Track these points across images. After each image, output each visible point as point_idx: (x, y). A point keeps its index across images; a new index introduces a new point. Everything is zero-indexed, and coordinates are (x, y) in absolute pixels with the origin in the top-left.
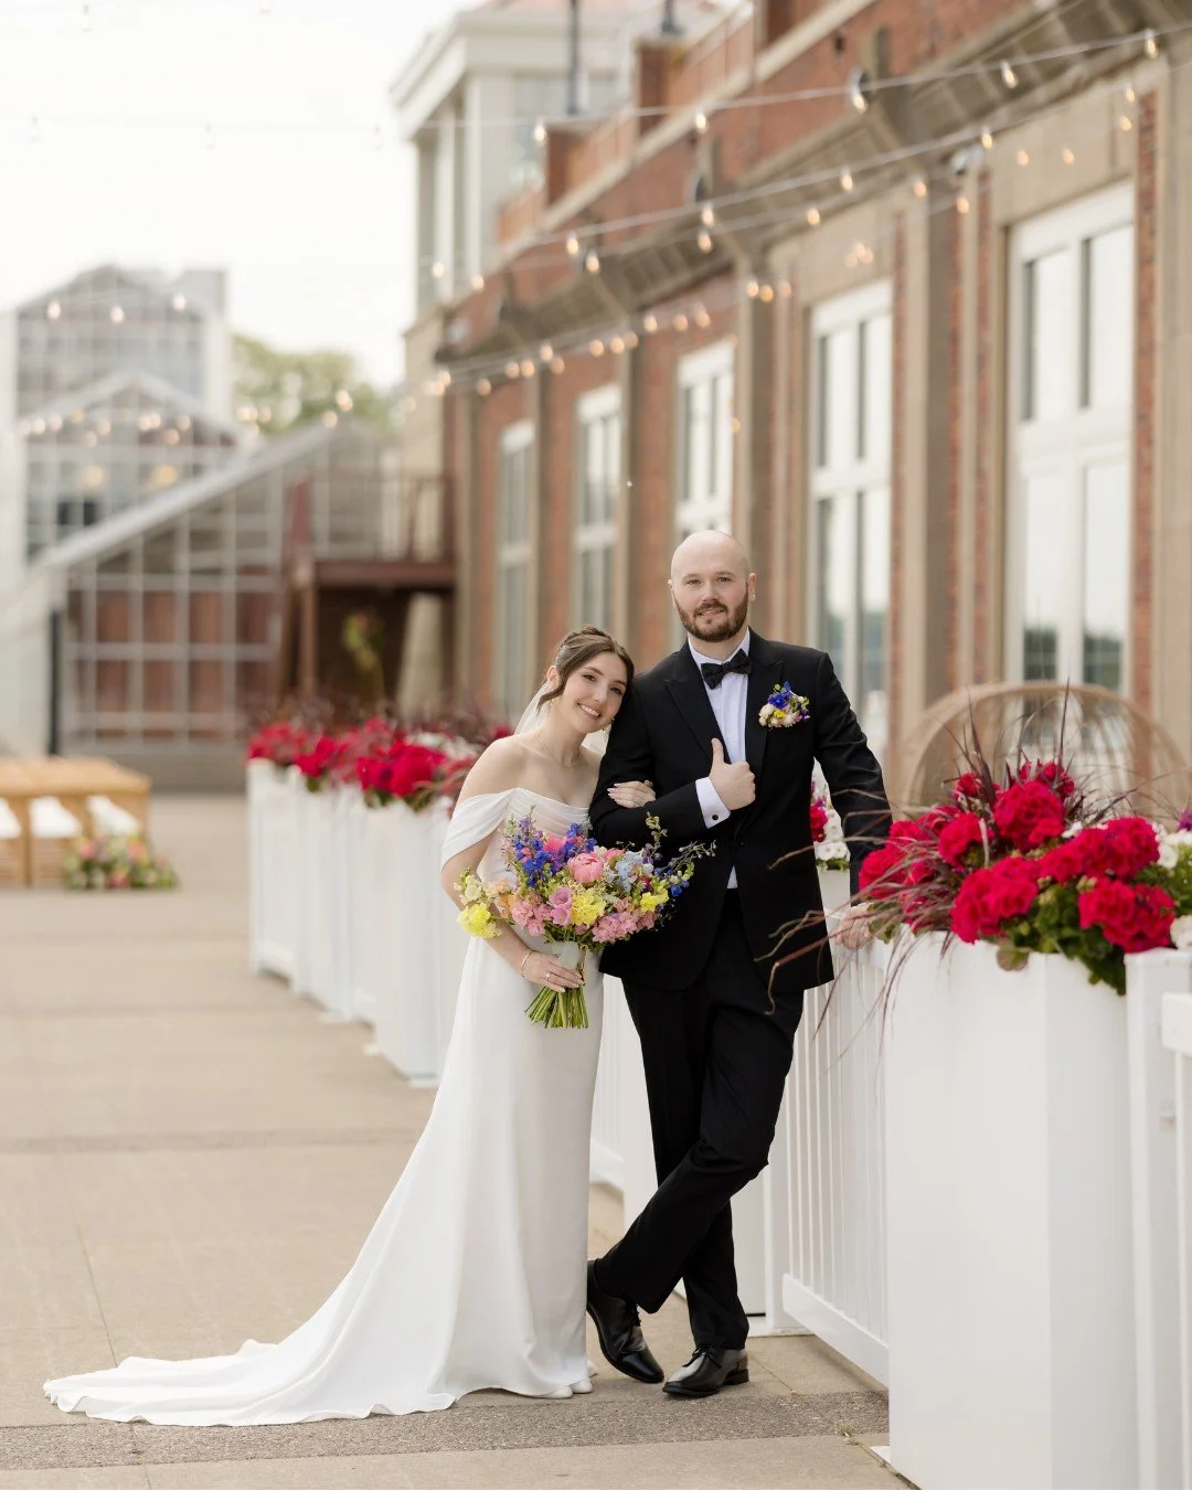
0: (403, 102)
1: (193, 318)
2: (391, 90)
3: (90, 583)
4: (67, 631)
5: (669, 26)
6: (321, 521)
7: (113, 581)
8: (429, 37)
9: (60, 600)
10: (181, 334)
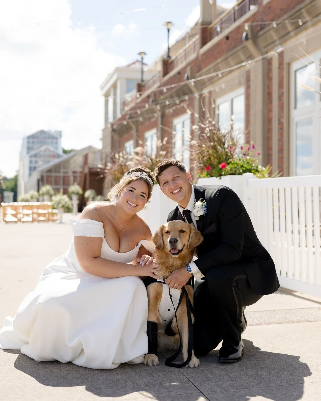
0: (102, 89)
1: (57, 139)
2: (100, 87)
3: (45, 174)
4: (41, 183)
5: (169, 57)
6: (89, 161)
7: (49, 174)
8: (109, 75)
9: (39, 177)
10: (54, 141)
